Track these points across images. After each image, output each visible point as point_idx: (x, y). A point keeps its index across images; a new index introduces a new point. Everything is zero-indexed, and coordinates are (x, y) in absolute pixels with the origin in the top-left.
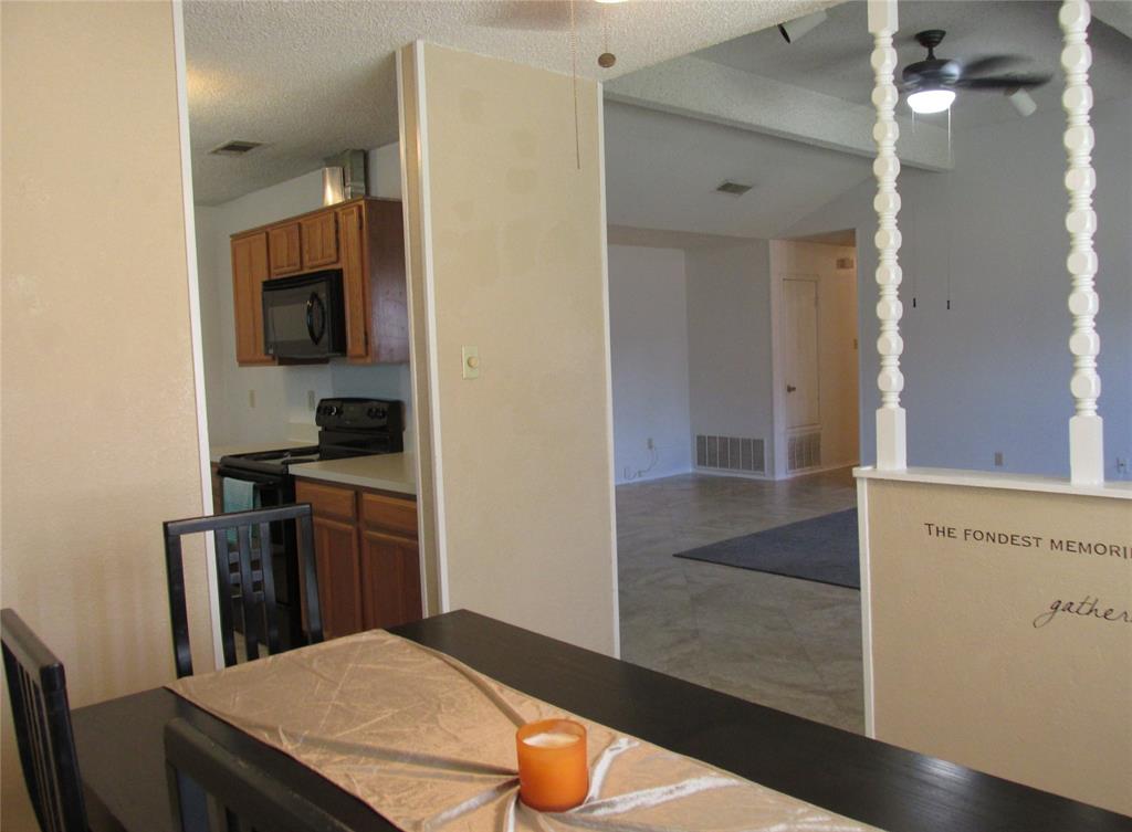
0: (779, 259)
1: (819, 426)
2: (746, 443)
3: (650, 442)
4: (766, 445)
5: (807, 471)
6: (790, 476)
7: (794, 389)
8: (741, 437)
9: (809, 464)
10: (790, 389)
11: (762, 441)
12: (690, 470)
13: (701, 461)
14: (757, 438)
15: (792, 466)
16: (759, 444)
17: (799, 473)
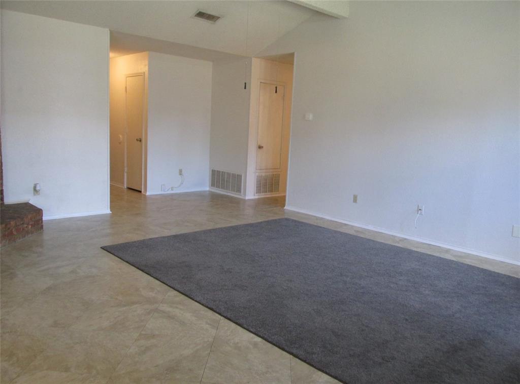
0: (257, 70)
1: (279, 170)
2: (234, 175)
3: (181, 171)
4: (243, 178)
5: (269, 195)
6: (256, 197)
7: (262, 147)
8: (232, 172)
9: (271, 191)
10: (260, 147)
11: (241, 176)
12: (207, 189)
13: (213, 185)
14: (239, 174)
15: (259, 191)
16: (239, 177)
17: (262, 196)
